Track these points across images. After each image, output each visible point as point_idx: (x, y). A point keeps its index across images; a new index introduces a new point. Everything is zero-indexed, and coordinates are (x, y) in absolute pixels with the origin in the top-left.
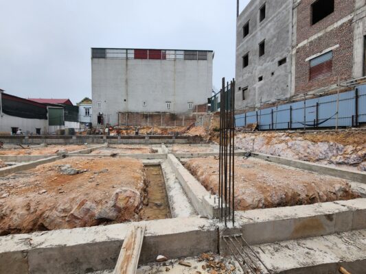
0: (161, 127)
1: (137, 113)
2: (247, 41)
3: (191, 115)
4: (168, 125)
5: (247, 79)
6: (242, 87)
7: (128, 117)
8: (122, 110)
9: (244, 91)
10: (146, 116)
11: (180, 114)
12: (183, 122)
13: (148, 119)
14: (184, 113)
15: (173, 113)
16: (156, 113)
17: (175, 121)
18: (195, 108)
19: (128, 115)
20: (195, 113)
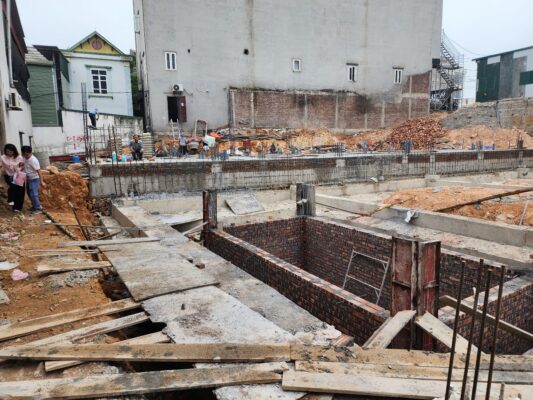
0: (336, 130)
1: (278, 91)
3: (399, 101)
4: (350, 126)
7: (255, 101)
8: (238, 83)
10: (302, 101)
11: (378, 97)
12: (383, 117)
13: (306, 108)
14: (385, 94)
15: (361, 93)
16: (324, 93)
17: (366, 115)
18: (408, 83)
19: (255, 95)
20: (407, 95)
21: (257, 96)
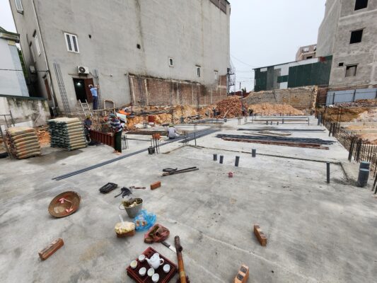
0: (193, 105)
1: (162, 79)
2: (363, 15)
3: (217, 89)
5: (357, 56)
6: (347, 63)
7: (148, 85)
8: (135, 71)
9: (348, 68)
11: (209, 87)
12: (211, 97)
13: (178, 92)
14: (211, 85)
15: (203, 83)
16: (186, 83)
17: (205, 97)
18: (220, 80)
19: (148, 81)
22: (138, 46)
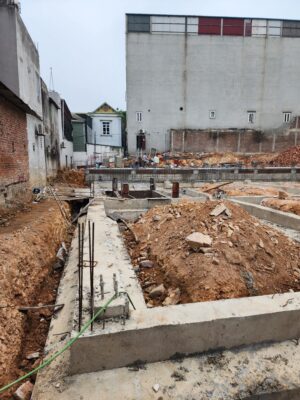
0: (238, 153)
1: (200, 130)
3: (287, 134)
4: (248, 151)
7: (185, 137)
8: (176, 126)
10: (214, 136)
11: (270, 132)
12: (274, 145)
13: (218, 141)
14: (275, 130)
15: (258, 129)
16: (231, 131)
17: (261, 144)
18: (295, 122)
19: (186, 133)
20: (294, 130)
21: (187, 134)
22: (181, 109)
